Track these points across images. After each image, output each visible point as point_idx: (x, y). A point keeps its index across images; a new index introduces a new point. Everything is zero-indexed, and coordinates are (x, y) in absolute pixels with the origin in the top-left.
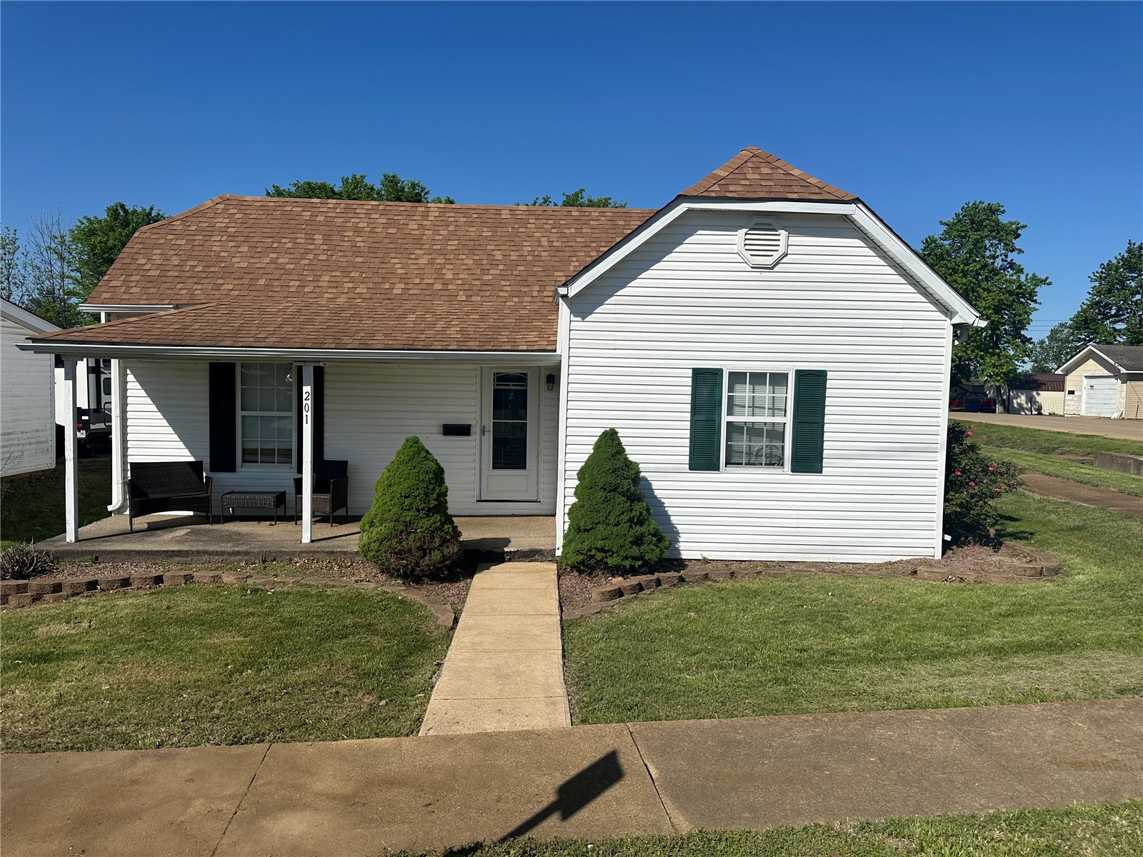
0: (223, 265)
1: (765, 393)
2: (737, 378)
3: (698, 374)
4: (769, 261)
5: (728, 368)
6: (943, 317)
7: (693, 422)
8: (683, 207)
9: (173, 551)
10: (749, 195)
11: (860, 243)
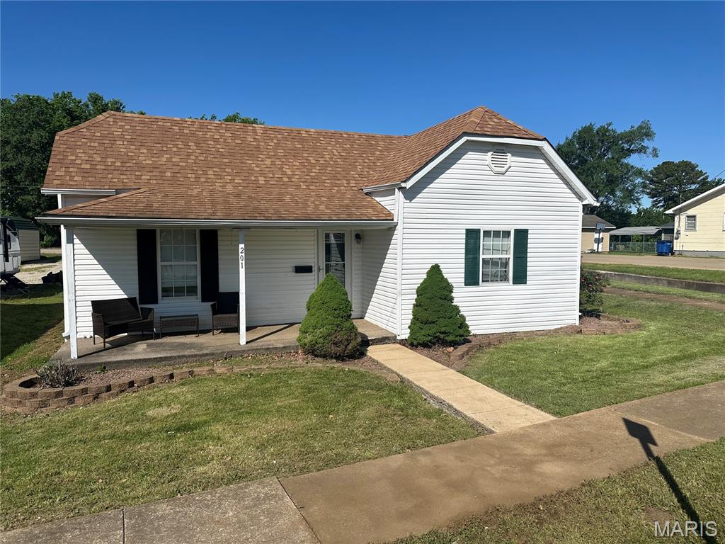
0: (134, 162)
1: (499, 242)
2: (487, 234)
3: (469, 232)
4: (503, 170)
5: (483, 228)
6: (578, 201)
7: (466, 259)
8: (465, 139)
9: (161, 358)
10: (496, 134)
11: (543, 162)
